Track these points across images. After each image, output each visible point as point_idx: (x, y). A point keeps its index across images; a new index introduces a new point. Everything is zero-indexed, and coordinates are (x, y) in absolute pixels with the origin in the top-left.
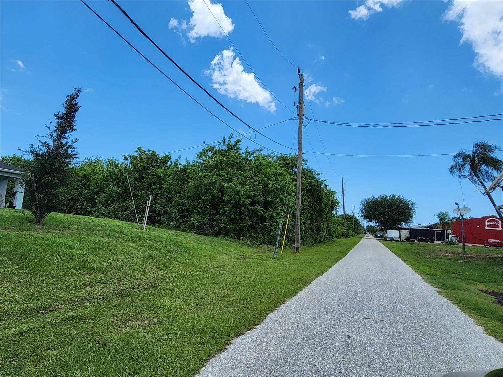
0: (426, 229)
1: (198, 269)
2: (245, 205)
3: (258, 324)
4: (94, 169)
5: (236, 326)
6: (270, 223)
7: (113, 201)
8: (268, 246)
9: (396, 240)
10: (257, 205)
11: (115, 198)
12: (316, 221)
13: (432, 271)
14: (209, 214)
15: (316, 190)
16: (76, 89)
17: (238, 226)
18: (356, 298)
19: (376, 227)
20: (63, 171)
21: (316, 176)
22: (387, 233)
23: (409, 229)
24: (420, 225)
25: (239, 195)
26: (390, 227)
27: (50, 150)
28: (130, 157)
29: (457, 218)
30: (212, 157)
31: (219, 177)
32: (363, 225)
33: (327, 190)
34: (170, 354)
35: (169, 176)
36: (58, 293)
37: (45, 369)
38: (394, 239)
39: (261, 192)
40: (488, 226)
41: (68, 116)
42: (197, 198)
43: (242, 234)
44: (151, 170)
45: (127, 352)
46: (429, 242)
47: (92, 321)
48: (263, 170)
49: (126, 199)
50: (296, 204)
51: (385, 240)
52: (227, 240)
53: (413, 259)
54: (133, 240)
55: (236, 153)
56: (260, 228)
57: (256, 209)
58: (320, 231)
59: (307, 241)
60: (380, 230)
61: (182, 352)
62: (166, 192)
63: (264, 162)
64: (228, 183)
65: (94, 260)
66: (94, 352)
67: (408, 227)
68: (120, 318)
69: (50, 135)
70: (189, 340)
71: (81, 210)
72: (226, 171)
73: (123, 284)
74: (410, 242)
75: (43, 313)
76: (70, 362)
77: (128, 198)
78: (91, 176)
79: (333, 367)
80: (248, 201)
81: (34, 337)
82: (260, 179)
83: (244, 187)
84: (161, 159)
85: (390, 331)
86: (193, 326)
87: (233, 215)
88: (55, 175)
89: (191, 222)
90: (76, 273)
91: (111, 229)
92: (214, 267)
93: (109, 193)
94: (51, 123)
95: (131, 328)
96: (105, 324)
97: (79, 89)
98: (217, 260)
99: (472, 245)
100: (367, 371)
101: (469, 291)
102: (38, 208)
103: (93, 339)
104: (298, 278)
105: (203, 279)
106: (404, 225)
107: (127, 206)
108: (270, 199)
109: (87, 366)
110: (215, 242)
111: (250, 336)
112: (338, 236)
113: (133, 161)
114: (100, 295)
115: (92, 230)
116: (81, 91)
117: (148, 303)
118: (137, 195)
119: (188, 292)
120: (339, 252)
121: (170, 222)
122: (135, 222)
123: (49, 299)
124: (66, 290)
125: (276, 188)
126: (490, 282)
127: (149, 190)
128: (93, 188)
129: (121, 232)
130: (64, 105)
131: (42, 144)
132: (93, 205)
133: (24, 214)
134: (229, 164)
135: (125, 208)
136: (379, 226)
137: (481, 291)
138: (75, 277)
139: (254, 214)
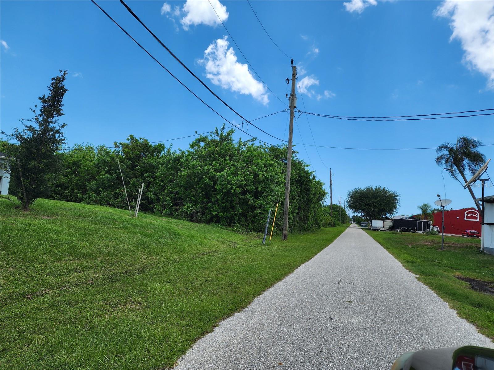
0: (408, 219)
1: (189, 255)
2: (236, 194)
3: (245, 307)
4: (84, 156)
5: (224, 309)
6: (260, 211)
7: (105, 188)
8: (257, 233)
9: (380, 230)
10: (248, 194)
11: (107, 186)
12: (304, 210)
13: (412, 259)
14: (202, 202)
15: (305, 181)
16: (61, 71)
17: (230, 214)
18: (339, 283)
19: (361, 217)
20: (51, 157)
21: (305, 168)
22: (371, 223)
23: (393, 219)
24: (403, 215)
25: (230, 185)
26: (375, 217)
27: (36, 134)
28: (122, 144)
29: (438, 209)
30: (204, 147)
31: (211, 167)
32: (349, 214)
33: (316, 181)
34: (158, 336)
35: (162, 165)
36: (46, 278)
37: (30, 352)
38: (378, 228)
39: (252, 182)
40: (468, 217)
41: (54, 100)
42: (190, 187)
43: (232, 222)
44: (144, 158)
45: (115, 335)
46: (410, 232)
47: (80, 305)
48: (254, 162)
49: (118, 186)
50: (285, 194)
51: (370, 229)
52: (218, 227)
53: (395, 247)
54: (125, 226)
55: (229, 144)
56: (250, 216)
57: (246, 198)
58: (308, 220)
59: (294, 229)
60: (365, 220)
61: (170, 334)
62: (159, 180)
63: (255, 153)
64: (220, 172)
65: (84, 246)
66: (81, 335)
67: (392, 218)
68: (109, 302)
69: (36, 119)
70: (177, 323)
71: (71, 197)
72: (218, 161)
73: (113, 270)
74: (393, 232)
75: (29, 298)
76: (56, 345)
77: (120, 186)
78: (82, 163)
79: (315, 347)
80: (239, 190)
81: (20, 322)
82: (251, 170)
83: (235, 176)
84: (154, 147)
85: (370, 314)
86: (182, 309)
87: (225, 203)
88: (42, 160)
89: (184, 210)
90: (65, 258)
91: (102, 216)
92: (204, 253)
93: (101, 181)
94: (36, 106)
95: (120, 312)
96: (94, 308)
97: (65, 72)
98: (208, 246)
99: (451, 235)
100: (347, 351)
101: (446, 277)
102: (25, 194)
103: (80, 323)
104: (285, 264)
105: (194, 264)
106: (388, 215)
107: (118, 194)
108: (260, 189)
109: (74, 349)
110: (207, 229)
111: (237, 318)
112: (324, 225)
113: (124, 149)
114: (89, 280)
115: (82, 216)
116: (67, 74)
117: (138, 288)
118: (129, 183)
119: (178, 277)
120: (325, 240)
121: (163, 209)
122: (127, 209)
123: (36, 284)
124: (54, 275)
125: (266, 178)
126: (466, 269)
127: (141, 178)
128: (84, 175)
129: (112, 219)
130: (49, 88)
131: (27, 128)
132: (84, 192)
133: (10, 200)
134: (222, 155)
135: (117, 196)
136: (364, 216)
137: (457, 277)
138: (64, 262)
139: (244, 203)
